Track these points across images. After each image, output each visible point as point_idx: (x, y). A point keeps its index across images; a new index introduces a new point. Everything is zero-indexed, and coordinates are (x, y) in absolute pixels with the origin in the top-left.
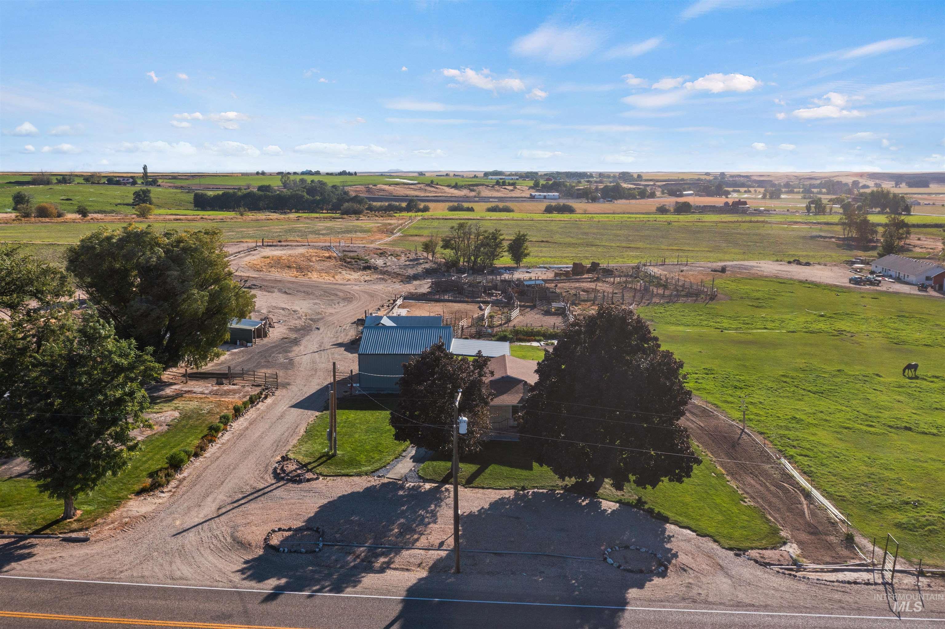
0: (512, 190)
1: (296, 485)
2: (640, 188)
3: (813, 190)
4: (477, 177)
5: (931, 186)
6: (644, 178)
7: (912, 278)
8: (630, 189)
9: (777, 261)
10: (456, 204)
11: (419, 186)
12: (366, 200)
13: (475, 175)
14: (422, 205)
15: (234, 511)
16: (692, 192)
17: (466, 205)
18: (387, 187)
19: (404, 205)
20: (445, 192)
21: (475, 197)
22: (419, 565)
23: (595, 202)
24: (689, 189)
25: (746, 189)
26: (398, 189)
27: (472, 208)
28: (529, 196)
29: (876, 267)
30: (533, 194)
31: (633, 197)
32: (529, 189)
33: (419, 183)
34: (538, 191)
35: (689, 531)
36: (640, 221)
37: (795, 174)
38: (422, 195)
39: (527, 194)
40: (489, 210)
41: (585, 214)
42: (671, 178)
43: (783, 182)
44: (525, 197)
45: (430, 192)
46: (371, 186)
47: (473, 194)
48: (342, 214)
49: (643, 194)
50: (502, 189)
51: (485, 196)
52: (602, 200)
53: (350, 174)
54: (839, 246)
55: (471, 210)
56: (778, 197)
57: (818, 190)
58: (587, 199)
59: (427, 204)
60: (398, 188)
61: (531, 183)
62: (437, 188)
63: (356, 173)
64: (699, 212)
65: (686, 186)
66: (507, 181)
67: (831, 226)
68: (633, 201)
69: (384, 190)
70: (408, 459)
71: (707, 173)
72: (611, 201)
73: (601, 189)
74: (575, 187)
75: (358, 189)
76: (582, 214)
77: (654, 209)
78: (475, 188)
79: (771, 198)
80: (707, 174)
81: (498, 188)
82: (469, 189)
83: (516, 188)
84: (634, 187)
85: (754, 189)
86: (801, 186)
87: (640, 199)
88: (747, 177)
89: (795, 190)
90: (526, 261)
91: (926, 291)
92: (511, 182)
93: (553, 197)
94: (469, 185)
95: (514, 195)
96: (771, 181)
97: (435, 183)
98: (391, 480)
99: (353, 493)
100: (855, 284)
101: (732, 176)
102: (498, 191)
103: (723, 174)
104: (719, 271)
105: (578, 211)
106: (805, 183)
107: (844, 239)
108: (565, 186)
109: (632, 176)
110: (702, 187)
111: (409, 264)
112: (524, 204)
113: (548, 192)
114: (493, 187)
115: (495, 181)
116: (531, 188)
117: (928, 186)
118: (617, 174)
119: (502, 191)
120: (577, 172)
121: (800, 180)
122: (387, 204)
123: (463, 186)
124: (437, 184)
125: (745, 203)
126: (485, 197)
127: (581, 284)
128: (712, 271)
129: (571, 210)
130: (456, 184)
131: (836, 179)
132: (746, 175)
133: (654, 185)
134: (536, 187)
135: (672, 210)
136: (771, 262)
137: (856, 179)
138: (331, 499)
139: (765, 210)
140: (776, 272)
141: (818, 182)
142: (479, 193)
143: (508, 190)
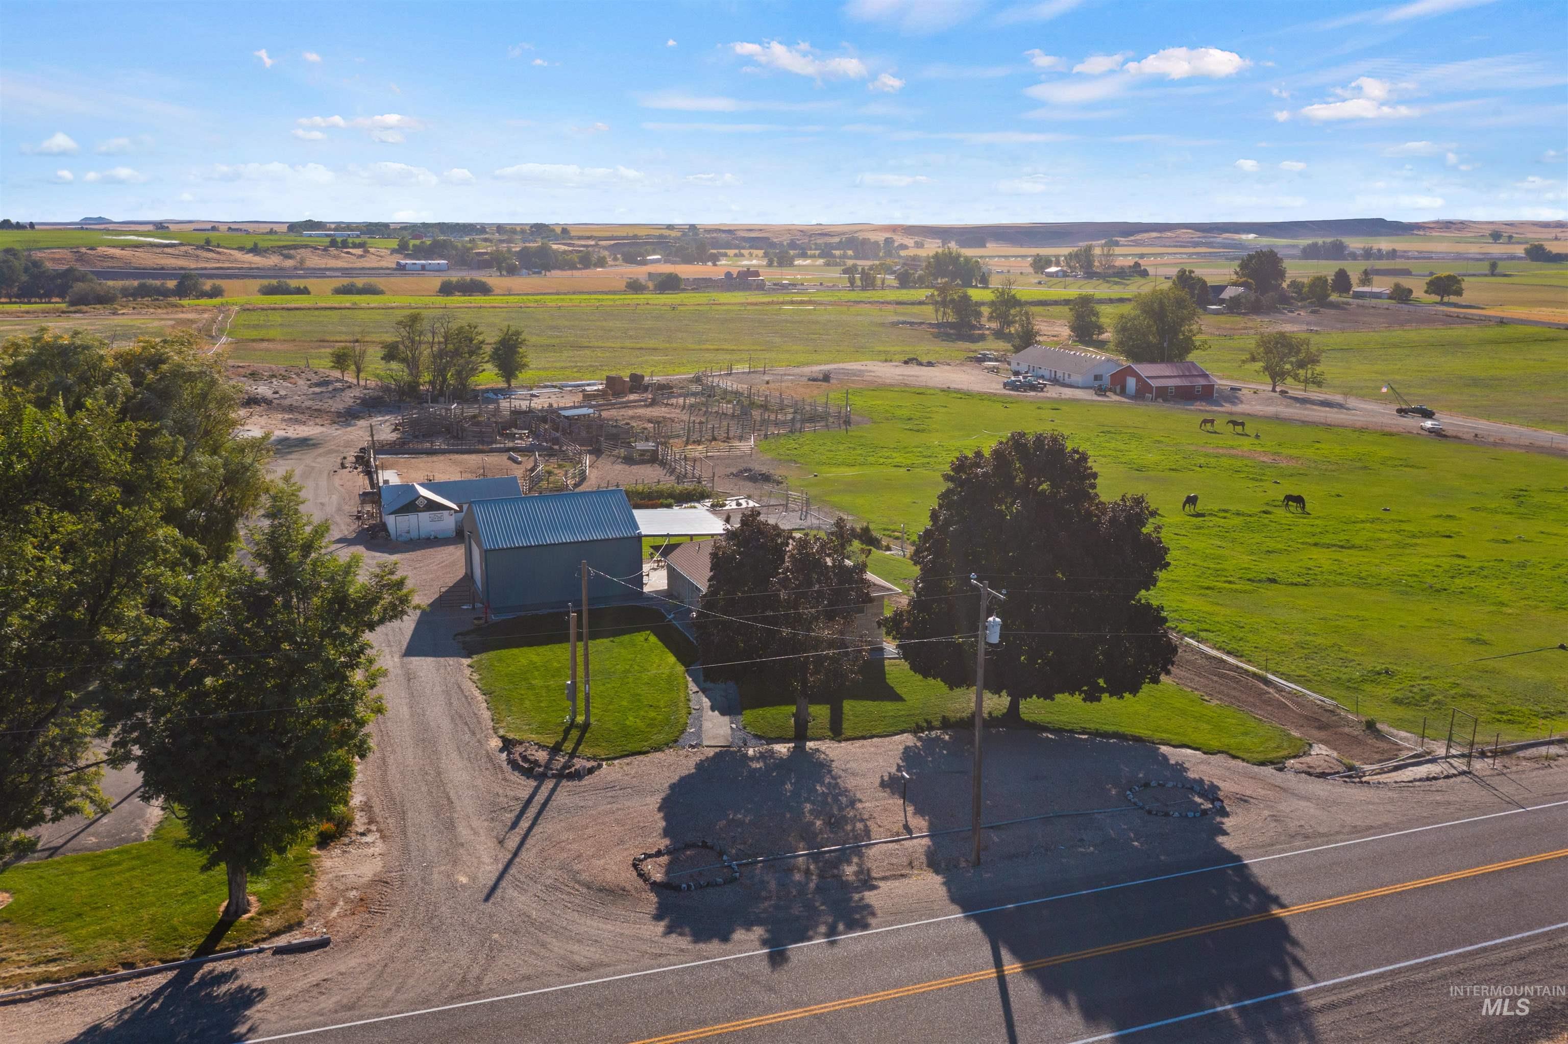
0: (361, 256)
1: (576, 783)
2: (580, 251)
3: (834, 252)
4: (276, 233)
5: (987, 245)
6: (573, 234)
7: (1076, 378)
8: (565, 252)
9: (886, 361)
10: (274, 282)
11: (183, 248)
12: (91, 276)
13: (272, 229)
14: (208, 285)
15: (530, 841)
16: (659, 257)
17: (293, 283)
18: (117, 252)
19: (171, 284)
20: (236, 261)
21: (296, 268)
22: (911, 865)
23: (513, 275)
24: (654, 253)
25: (737, 251)
26: (142, 255)
27: (305, 288)
28: (394, 266)
29: (1018, 364)
30: (403, 262)
31: (573, 267)
32: (391, 254)
33: (181, 244)
34: (408, 256)
35: (1189, 751)
36: (623, 305)
37: (799, 228)
38: (193, 266)
39: (390, 262)
40: (339, 291)
41: (510, 295)
42: (615, 234)
43: (786, 239)
44: (388, 269)
45: (208, 260)
46: (83, 250)
47: (289, 263)
48: (72, 303)
49: (586, 261)
50: (343, 255)
51: (312, 266)
52: (524, 271)
53: (19, 226)
54: (936, 336)
55: (305, 291)
56: (791, 264)
57: (842, 252)
58: (500, 269)
59: (218, 282)
60: (140, 254)
61: (394, 244)
62: (219, 253)
63: (32, 225)
64: (692, 289)
65: (648, 247)
66: (350, 240)
67: (905, 306)
68: (576, 273)
69: (112, 258)
70: (710, 713)
71: (670, 225)
72: (540, 273)
73: (516, 252)
74: (472, 249)
75: (57, 256)
76: (504, 295)
77: (622, 285)
78: (292, 252)
79: (780, 265)
80: (670, 227)
81: (335, 252)
82: (282, 255)
83: (368, 252)
84: (571, 248)
85: (748, 251)
86: (813, 247)
87: (584, 269)
88: (730, 232)
89: (809, 252)
90: (523, 376)
91: (1105, 395)
92: (357, 241)
93: (437, 268)
94: (279, 247)
95: (367, 265)
96: (768, 238)
97: (214, 243)
98: (718, 750)
99: (682, 779)
100: (1012, 390)
101: (708, 231)
102: (336, 257)
103: (693, 227)
104: (820, 380)
105: (497, 291)
106: (819, 241)
107: (938, 325)
108: (455, 248)
109: (553, 230)
110: (674, 249)
111: (322, 392)
112: (392, 279)
113: (426, 259)
114: (325, 250)
115: (329, 239)
116: (394, 251)
117: (984, 246)
118: (528, 228)
119: (344, 257)
120: (458, 224)
121: (811, 236)
122: (136, 283)
123: (268, 249)
124: (218, 246)
125: (757, 274)
126: (315, 269)
127: (636, 411)
128: (809, 380)
129: (484, 290)
130: (256, 245)
131: (861, 236)
132: (727, 228)
133: (597, 245)
134: (402, 249)
135: (651, 285)
136: (880, 364)
137: (888, 235)
138: (663, 795)
139: (790, 284)
140: (901, 377)
141: (836, 240)
142: (302, 261)
143: (354, 255)
